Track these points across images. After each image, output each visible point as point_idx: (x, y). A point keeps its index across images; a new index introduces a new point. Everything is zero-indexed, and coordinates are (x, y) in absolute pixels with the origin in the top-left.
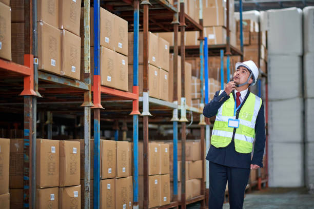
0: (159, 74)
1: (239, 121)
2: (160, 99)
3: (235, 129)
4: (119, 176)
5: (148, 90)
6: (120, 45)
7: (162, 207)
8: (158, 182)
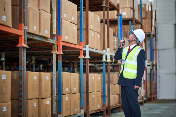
0: (94, 35)
2: (95, 49)
4: (73, 92)
5: (89, 44)
6: (73, 18)
7: (97, 110)
8: (95, 96)
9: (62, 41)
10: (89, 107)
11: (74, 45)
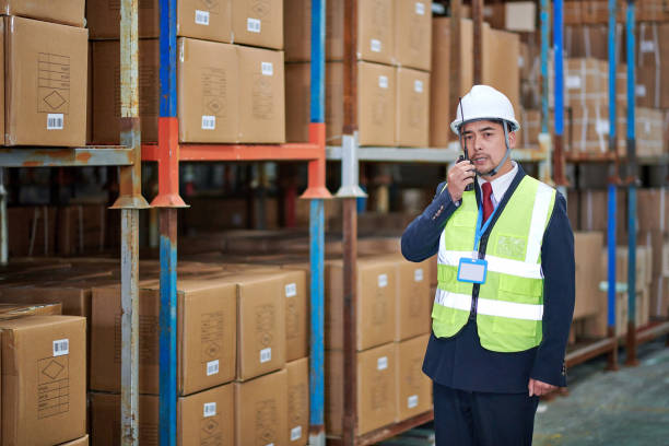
0: (393, 81)
1: (486, 264)
2: (400, 147)
3: (476, 287)
5: (356, 128)
6: (254, 25)
7: (402, 424)
8: (391, 363)
9: (183, 145)
10: (356, 419)
11: (262, 147)
